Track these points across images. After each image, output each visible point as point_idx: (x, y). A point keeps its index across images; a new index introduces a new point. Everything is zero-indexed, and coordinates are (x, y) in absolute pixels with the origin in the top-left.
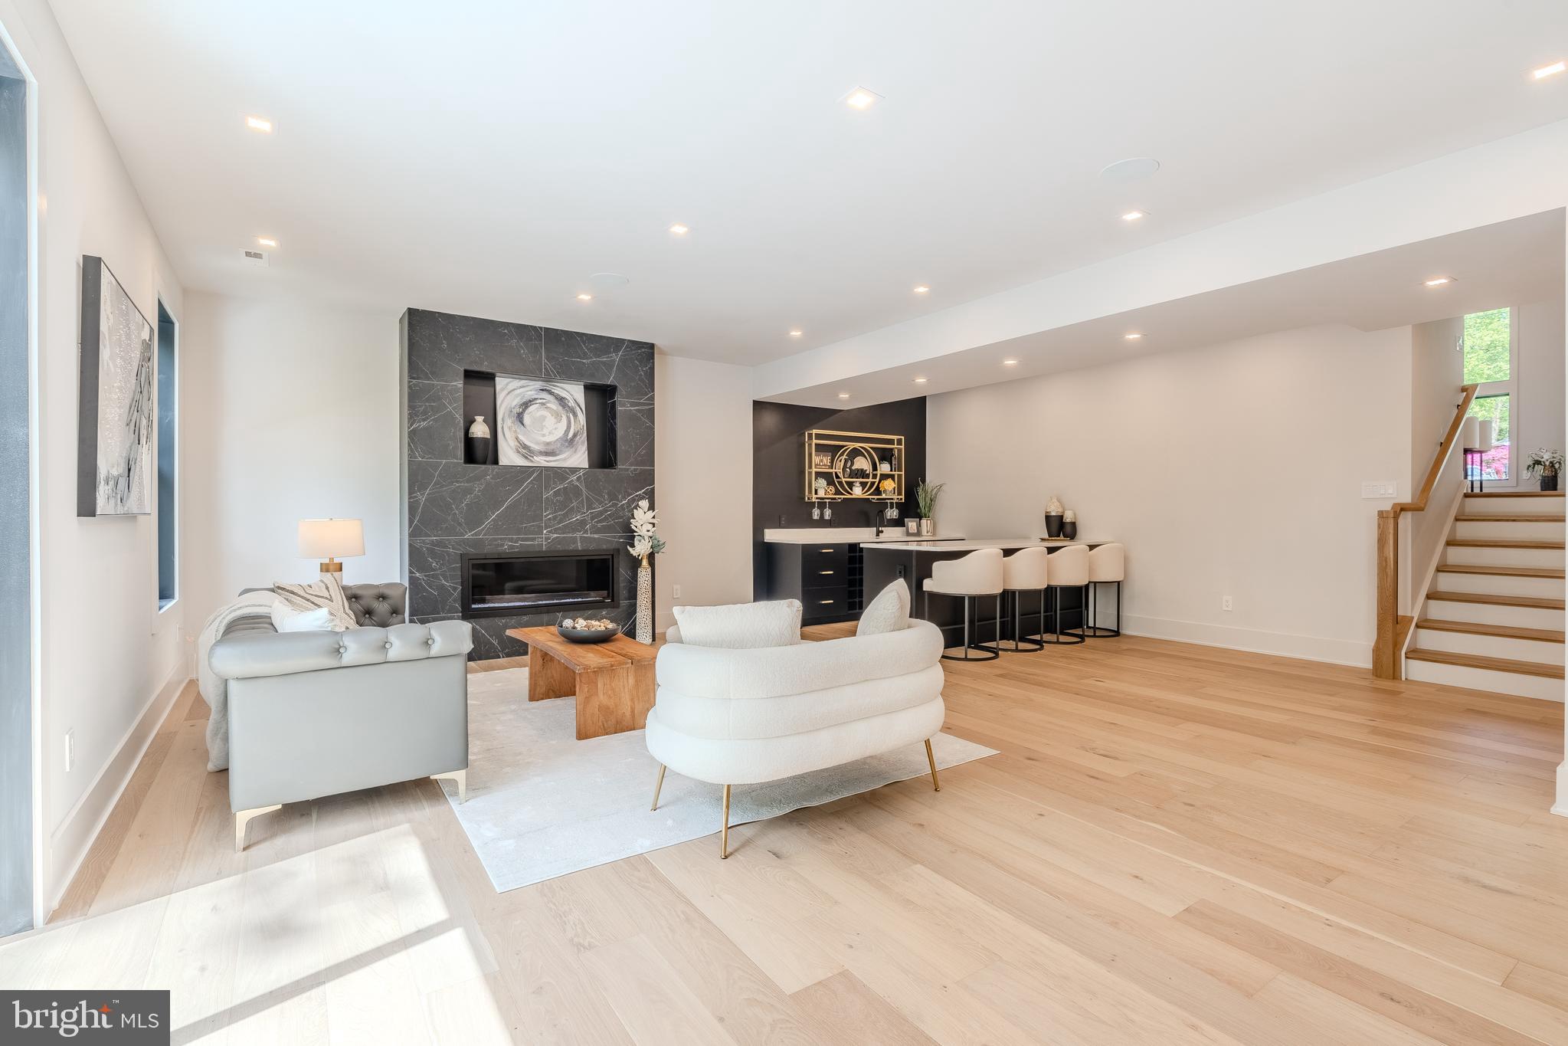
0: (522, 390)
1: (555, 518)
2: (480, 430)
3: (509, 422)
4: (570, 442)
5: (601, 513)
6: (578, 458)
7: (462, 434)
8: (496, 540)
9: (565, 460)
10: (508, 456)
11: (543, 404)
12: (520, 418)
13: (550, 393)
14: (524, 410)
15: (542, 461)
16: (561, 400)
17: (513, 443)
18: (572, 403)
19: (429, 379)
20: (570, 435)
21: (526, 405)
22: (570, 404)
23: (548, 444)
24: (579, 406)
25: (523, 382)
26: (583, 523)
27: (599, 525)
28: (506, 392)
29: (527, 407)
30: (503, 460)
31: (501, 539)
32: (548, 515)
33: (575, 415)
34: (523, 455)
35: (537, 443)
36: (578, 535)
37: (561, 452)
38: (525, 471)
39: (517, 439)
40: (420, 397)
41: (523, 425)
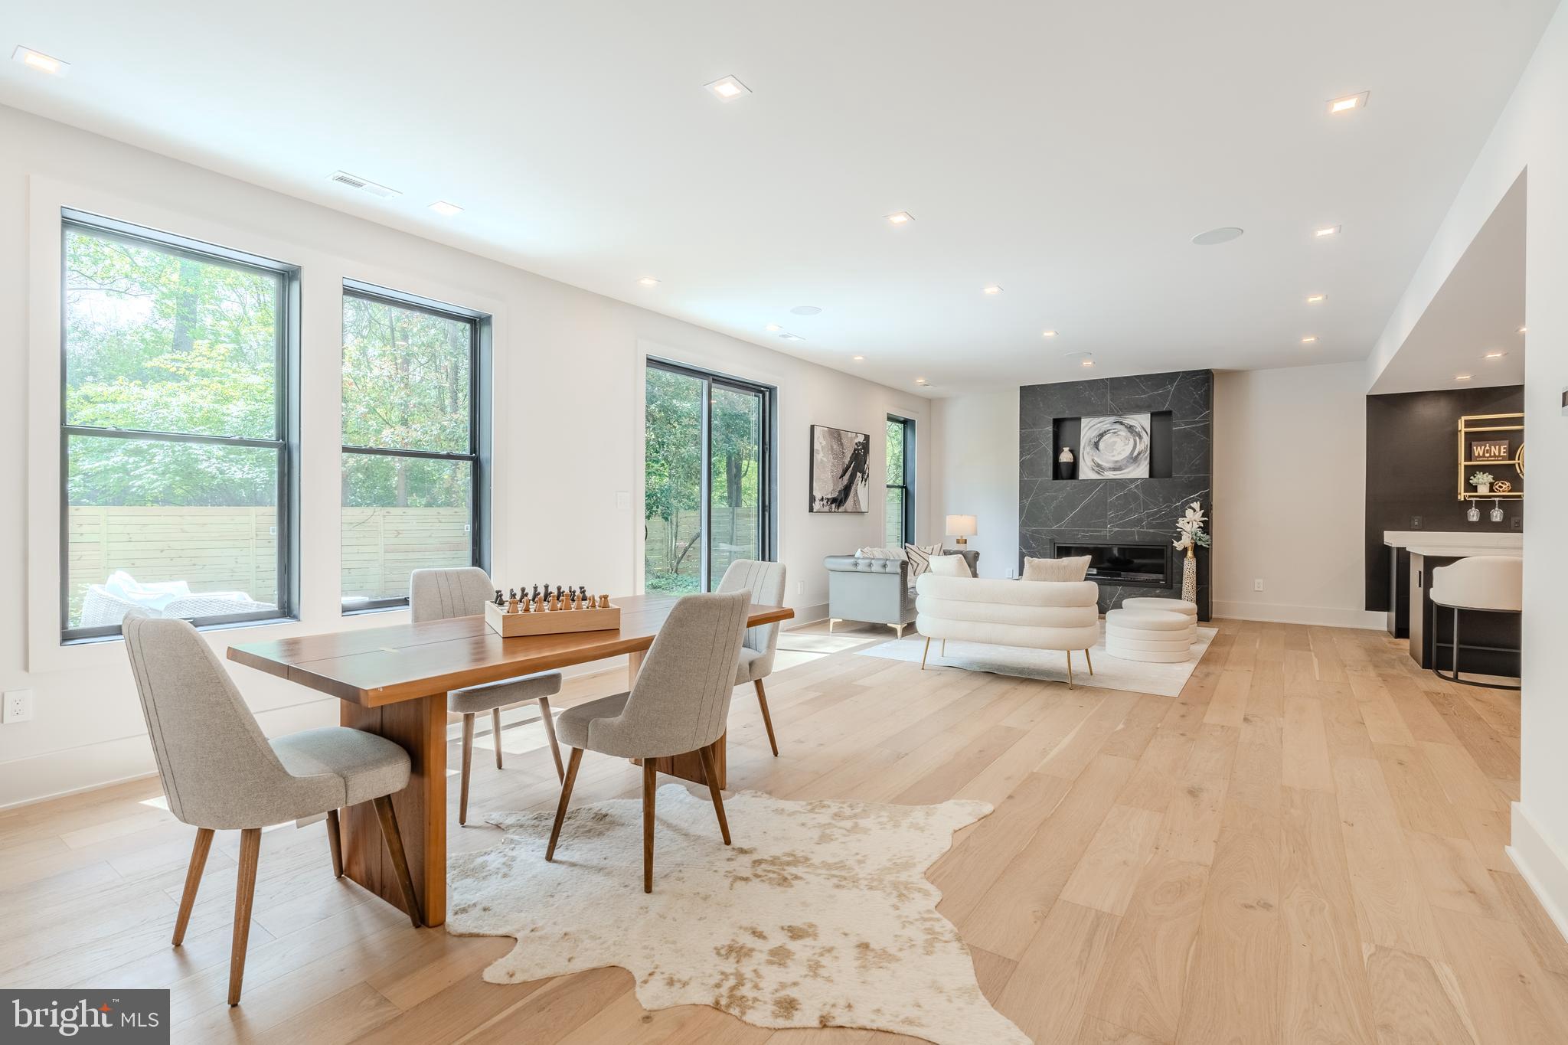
0: (1100, 424)
1: (1117, 516)
2: (1066, 457)
3: (1088, 449)
4: (1134, 459)
5: (1156, 513)
6: (1141, 470)
7: (1051, 461)
8: (1073, 531)
9: (1129, 473)
10: (1086, 473)
11: (1115, 433)
12: (1096, 445)
13: (1121, 423)
14: (1099, 440)
15: (1110, 475)
16: (1130, 428)
17: (1090, 463)
18: (1139, 429)
19: (1032, 428)
20: (1135, 454)
21: (1101, 435)
22: (1137, 430)
23: (1116, 462)
24: (1145, 431)
25: (1101, 419)
26: (1139, 521)
27: (1154, 522)
28: (1087, 429)
29: (1103, 436)
30: (1082, 476)
31: (1077, 530)
32: (1111, 514)
33: (1140, 437)
34: (1096, 472)
35: (1108, 462)
36: (1135, 529)
37: (1127, 467)
38: (1094, 483)
39: (1093, 460)
40: (1026, 442)
41: (1098, 449)
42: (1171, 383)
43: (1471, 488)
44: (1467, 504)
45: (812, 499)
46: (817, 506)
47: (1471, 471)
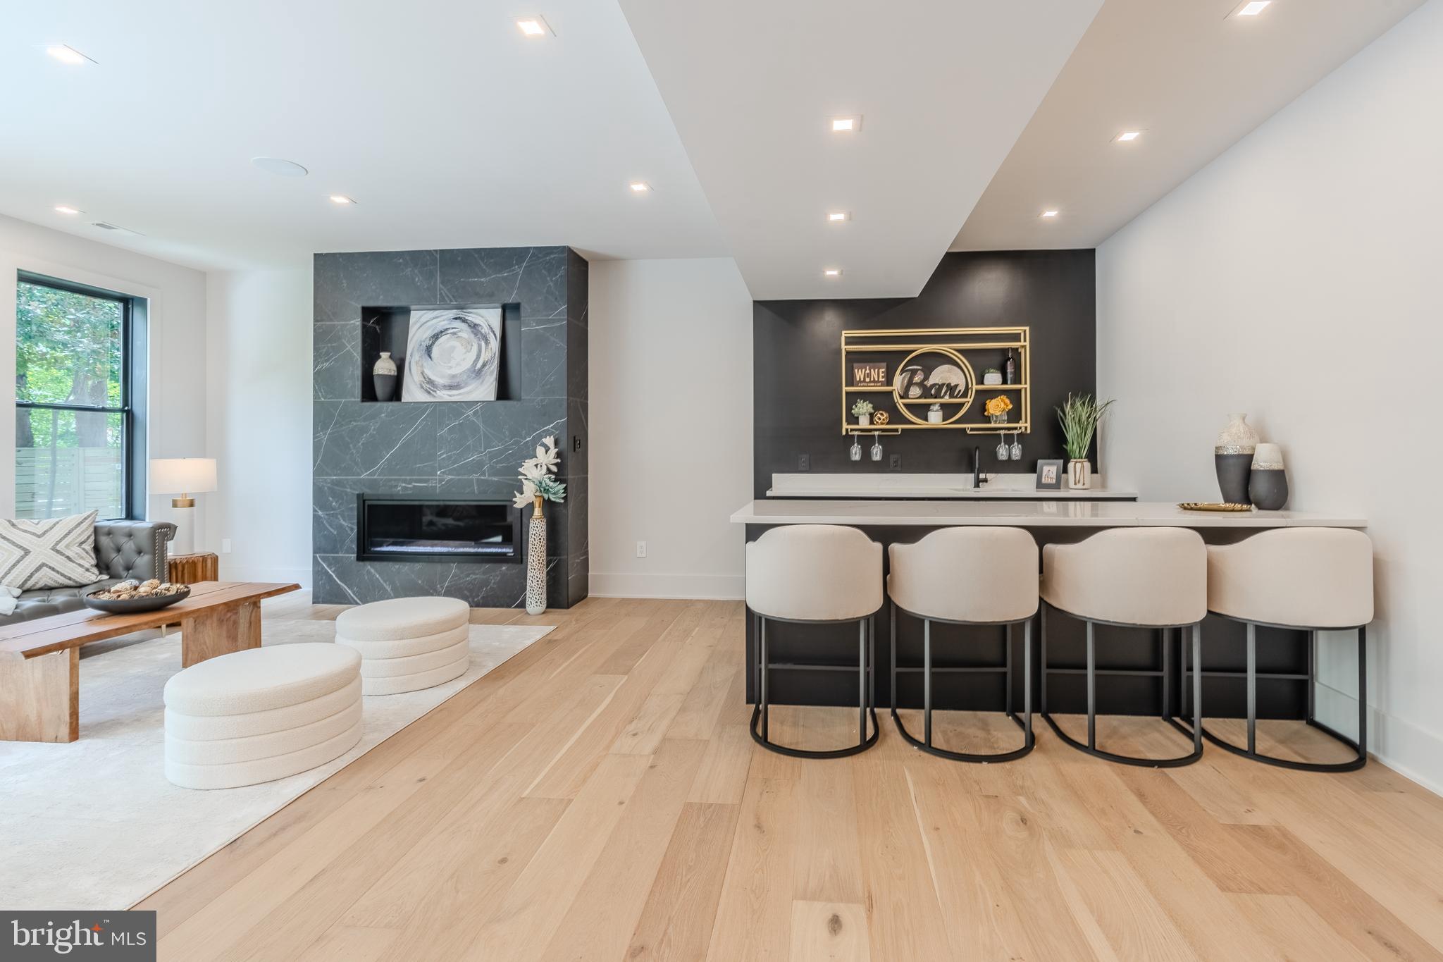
0: (435, 321)
1: (449, 457)
2: (384, 366)
3: (416, 357)
4: (478, 373)
5: (501, 452)
6: (485, 390)
7: (358, 372)
8: (391, 480)
9: (469, 393)
10: (412, 392)
11: (454, 334)
12: (429, 350)
13: (464, 321)
14: (433, 343)
15: (444, 396)
16: (474, 327)
17: (417, 378)
18: (485, 330)
19: (331, 320)
20: (479, 365)
21: (436, 337)
22: (483, 331)
23: (454, 376)
24: (493, 332)
25: (437, 313)
26: (478, 466)
27: (499, 466)
28: (418, 325)
29: (437, 338)
30: (406, 397)
31: (395, 480)
32: (443, 454)
33: (487, 342)
34: (426, 390)
35: (442, 377)
36: (475, 476)
37: (466, 384)
38: (419, 407)
39: (422, 373)
40: (323, 339)
41: (431, 358)
42: (519, 263)
43: (853, 419)
44: (849, 439)
47: (853, 398)
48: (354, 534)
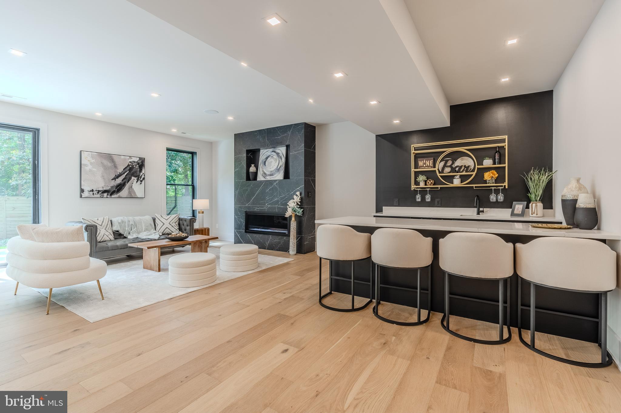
0: (267, 152)
1: (269, 199)
2: (252, 169)
3: (261, 165)
4: (278, 170)
5: (283, 197)
6: (280, 176)
7: (245, 171)
8: (253, 207)
10: (260, 178)
11: (272, 157)
12: (265, 163)
13: (275, 152)
15: (268, 178)
16: (278, 154)
17: (262, 172)
18: (281, 155)
19: (239, 155)
20: (279, 167)
21: (267, 158)
22: (280, 155)
23: (271, 171)
24: (283, 155)
25: (267, 150)
26: (278, 201)
27: (283, 202)
28: (262, 154)
29: (267, 159)
30: (258, 179)
31: (255, 206)
32: (267, 198)
33: (281, 158)
34: (264, 177)
35: (268, 172)
36: (276, 206)
37: (275, 174)
38: (261, 182)
39: (263, 171)
40: (237, 160)
41: (265, 165)
42: (289, 130)
43: (417, 183)
45: (82, 191)
46: (85, 194)
48: (244, 224)
